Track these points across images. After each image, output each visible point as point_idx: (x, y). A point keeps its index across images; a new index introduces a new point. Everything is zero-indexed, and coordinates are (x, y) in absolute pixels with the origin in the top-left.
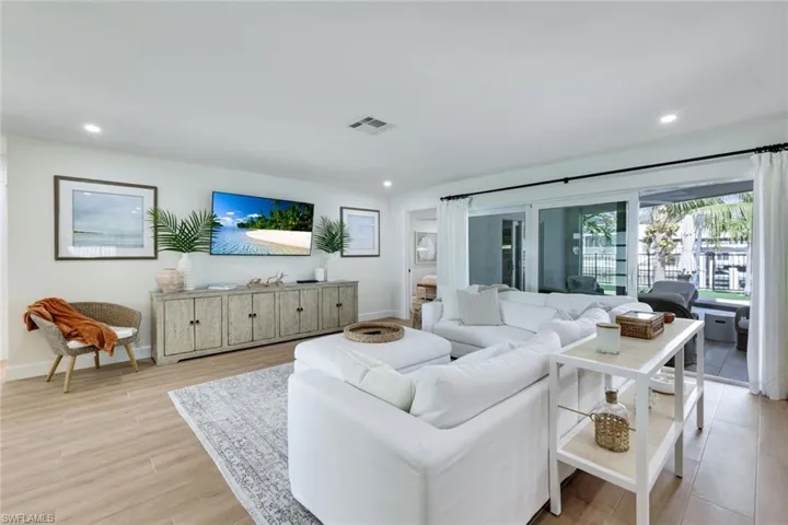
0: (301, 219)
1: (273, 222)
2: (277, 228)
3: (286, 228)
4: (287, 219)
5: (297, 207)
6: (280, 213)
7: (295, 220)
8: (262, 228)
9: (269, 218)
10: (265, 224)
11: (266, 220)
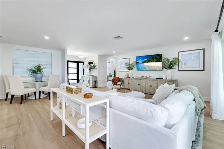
0: (158, 59)
1: (150, 60)
2: (151, 62)
3: (154, 62)
4: (154, 59)
5: (156, 56)
6: (152, 58)
7: (156, 59)
8: (148, 62)
9: (149, 59)
10: (148, 61)
11: (149, 60)
